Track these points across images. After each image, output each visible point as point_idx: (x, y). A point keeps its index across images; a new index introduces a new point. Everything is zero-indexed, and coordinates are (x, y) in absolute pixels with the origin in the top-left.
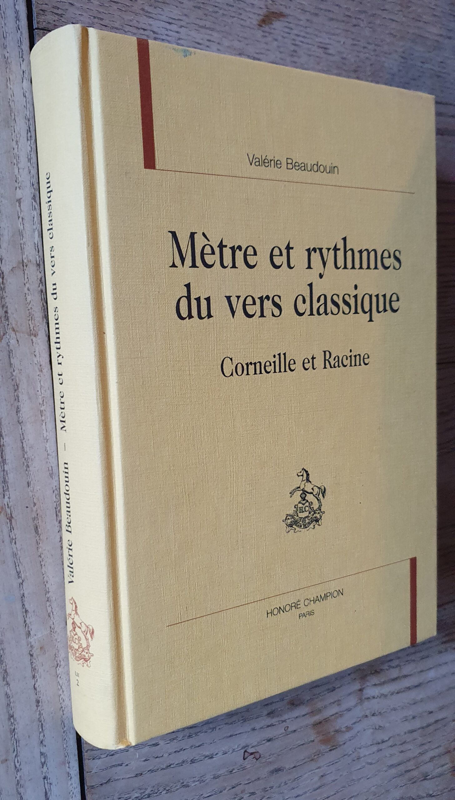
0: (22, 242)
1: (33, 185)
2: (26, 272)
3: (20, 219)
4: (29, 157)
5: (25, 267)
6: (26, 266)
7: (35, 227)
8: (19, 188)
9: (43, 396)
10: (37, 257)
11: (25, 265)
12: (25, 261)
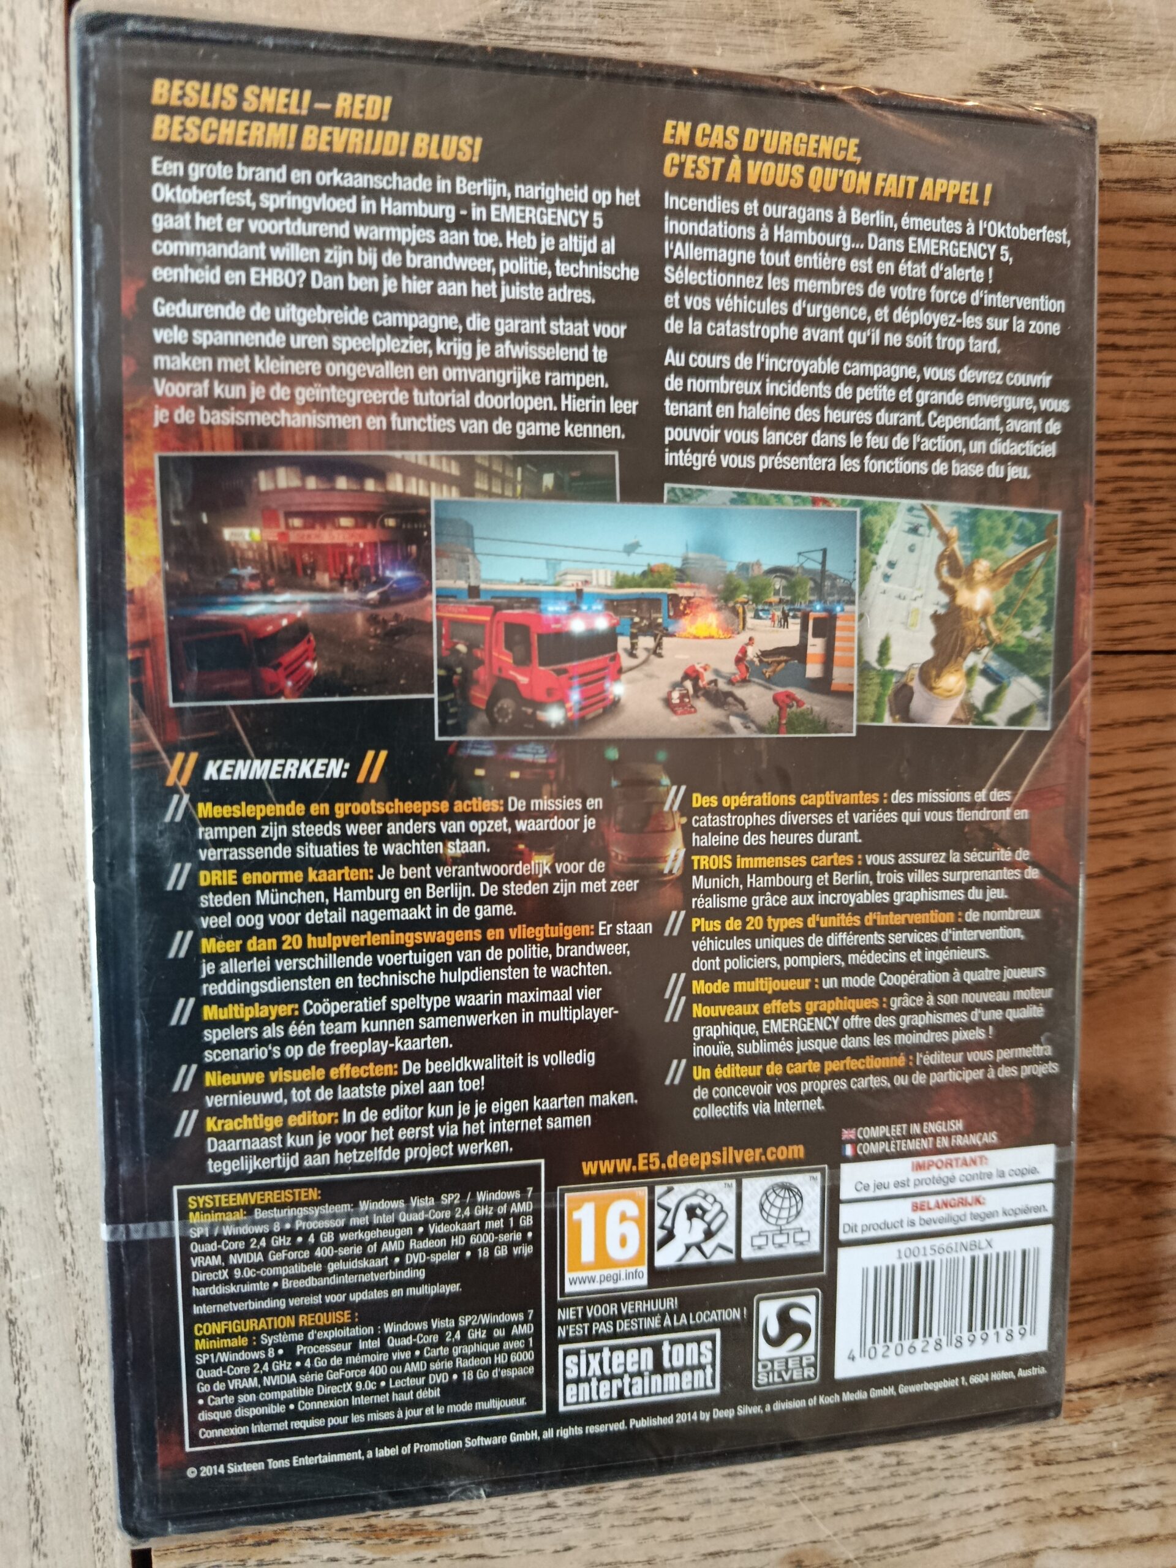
0: (16, 264)
1: (51, 120)
2: (23, 342)
3: (14, 209)
4: (43, 50)
5: (21, 329)
6: (25, 325)
7: (52, 228)
8: (14, 128)
9: (54, 659)
10: (56, 303)
11: (20, 322)
12: (22, 313)
